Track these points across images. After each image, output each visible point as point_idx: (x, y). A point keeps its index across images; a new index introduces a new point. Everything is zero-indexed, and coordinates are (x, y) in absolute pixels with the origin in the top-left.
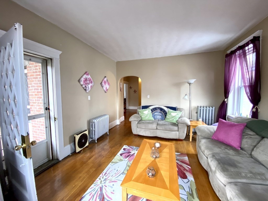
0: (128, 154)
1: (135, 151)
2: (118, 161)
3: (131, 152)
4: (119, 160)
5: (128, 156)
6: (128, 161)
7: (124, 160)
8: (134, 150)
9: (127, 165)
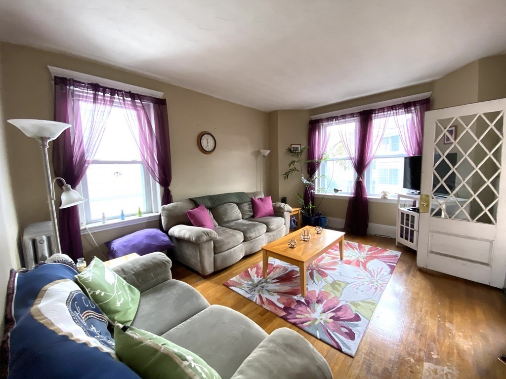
0: (339, 314)
1: (319, 318)
2: (361, 303)
3: (331, 318)
4: (359, 305)
5: (339, 309)
6: (340, 299)
7: (348, 303)
8: (322, 322)
9: (340, 293)
